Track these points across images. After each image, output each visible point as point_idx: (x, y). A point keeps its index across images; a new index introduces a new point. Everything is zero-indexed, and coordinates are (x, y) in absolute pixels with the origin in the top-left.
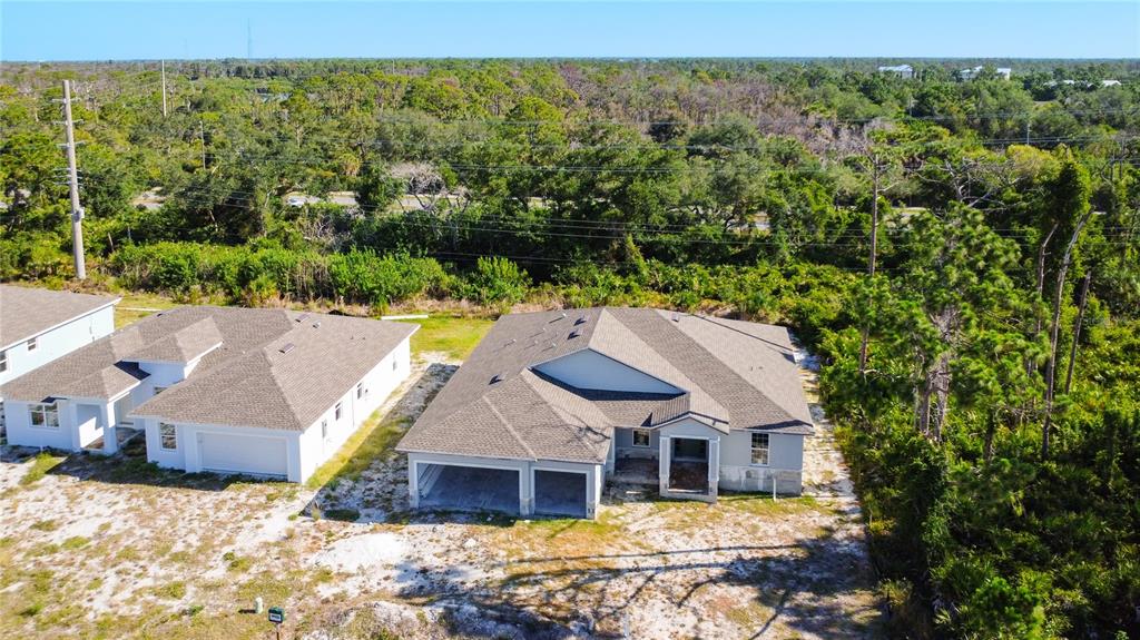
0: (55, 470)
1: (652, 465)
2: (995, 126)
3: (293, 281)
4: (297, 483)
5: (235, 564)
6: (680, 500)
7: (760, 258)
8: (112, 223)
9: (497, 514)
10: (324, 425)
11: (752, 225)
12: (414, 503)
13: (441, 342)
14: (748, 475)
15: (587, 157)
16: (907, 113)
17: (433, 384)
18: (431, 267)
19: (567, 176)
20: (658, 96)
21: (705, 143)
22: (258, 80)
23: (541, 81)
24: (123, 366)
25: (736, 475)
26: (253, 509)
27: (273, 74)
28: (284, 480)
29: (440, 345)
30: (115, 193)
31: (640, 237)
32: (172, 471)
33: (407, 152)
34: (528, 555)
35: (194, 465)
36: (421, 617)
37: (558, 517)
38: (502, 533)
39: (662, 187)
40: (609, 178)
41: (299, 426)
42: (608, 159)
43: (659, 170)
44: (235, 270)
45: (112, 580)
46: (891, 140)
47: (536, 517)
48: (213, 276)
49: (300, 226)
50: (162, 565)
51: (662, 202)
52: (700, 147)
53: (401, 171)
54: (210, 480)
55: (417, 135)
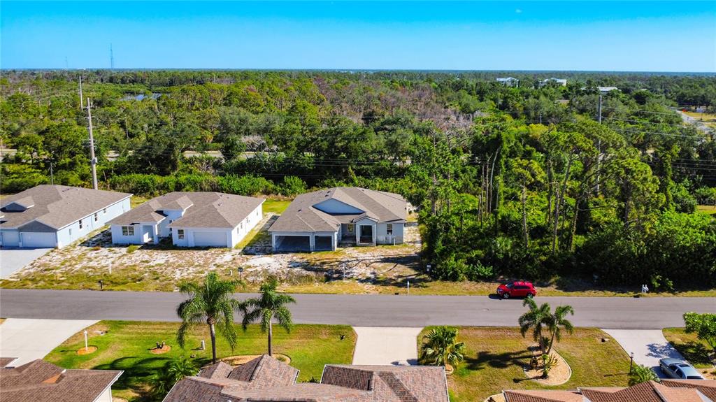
0: (140, 249)
1: (354, 238)
2: (532, 114)
4: (231, 248)
5: (218, 266)
6: (363, 246)
9: (302, 251)
10: (238, 229)
11: (404, 162)
12: (274, 250)
13: (272, 209)
14: (386, 239)
15: (331, 132)
16: (497, 107)
17: (272, 221)
18: (262, 182)
19: (322, 141)
20: (369, 99)
21: (389, 124)
22: (124, 85)
23: (304, 88)
24: (157, 212)
25: (382, 238)
26: (218, 254)
27: (133, 82)
28: (226, 247)
29: (272, 210)
31: (354, 167)
32: (183, 247)
33: (238, 130)
35: (192, 244)
37: (321, 250)
39: (363, 145)
40: (340, 141)
41: (232, 227)
42: (340, 133)
43: (362, 136)
44: (173, 184)
45: (178, 271)
46: (484, 122)
47: (316, 251)
49: (196, 166)
50: (193, 268)
51: (364, 151)
52: (387, 127)
53: (245, 140)
54: (199, 249)
55: (242, 121)
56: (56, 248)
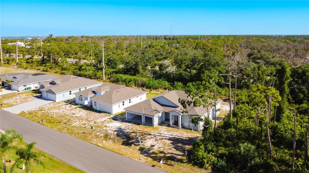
0: (80, 107)
3: (138, 83)
4: (112, 114)
5: (95, 123)
6: (173, 127)
7: (244, 88)
8: (114, 70)
9: (138, 123)
12: (127, 120)
14: (189, 125)
24: (93, 92)
25: (186, 125)
26: (103, 116)
28: (110, 114)
30: (116, 64)
32: (96, 110)
34: (138, 130)
35: (98, 109)
36: (114, 133)
37: (148, 125)
38: (137, 126)
41: (112, 104)
44: (128, 80)
45: (78, 121)
47: (144, 125)
48: (124, 81)
50: (85, 121)
54: (100, 112)
56: (55, 101)
